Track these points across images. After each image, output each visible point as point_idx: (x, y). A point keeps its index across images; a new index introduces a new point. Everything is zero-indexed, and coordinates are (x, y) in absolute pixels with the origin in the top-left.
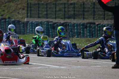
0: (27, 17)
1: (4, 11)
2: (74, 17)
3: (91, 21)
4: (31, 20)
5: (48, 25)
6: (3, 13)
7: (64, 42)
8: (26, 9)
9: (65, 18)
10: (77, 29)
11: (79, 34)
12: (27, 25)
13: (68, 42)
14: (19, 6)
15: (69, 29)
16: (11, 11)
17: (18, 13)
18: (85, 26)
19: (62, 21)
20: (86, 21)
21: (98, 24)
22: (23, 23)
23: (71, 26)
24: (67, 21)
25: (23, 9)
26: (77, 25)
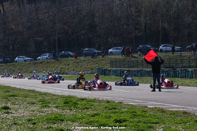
0: (111, 67)
1: (100, 64)
2: (133, 67)
3: (141, 69)
4: (112, 69)
5: (120, 71)
6: (99, 66)
7: (128, 78)
8: (110, 63)
9: (129, 68)
10: (135, 73)
11: (135, 75)
12: (111, 71)
13: (130, 78)
14: (107, 62)
16: (103, 65)
17: (106, 65)
18: (138, 71)
19: (127, 69)
20: (139, 69)
22: (109, 70)
23: (131, 72)
24: (130, 69)
26: (135, 71)
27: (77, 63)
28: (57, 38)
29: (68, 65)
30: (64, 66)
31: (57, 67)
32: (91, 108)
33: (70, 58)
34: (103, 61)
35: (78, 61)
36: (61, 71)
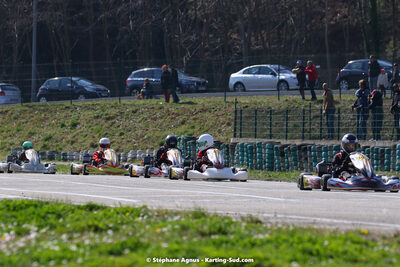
0: (235, 136)
1: (193, 127)
4: (241, 141)
5: (271, 149)
6: (191, 131)
8: (233, 123)
10: (326, 156)
12: (233, 150)
14: (222, 119)
15: (311, 157)
16: (206, 128)
17: (220, 131)
19: (298, 142)
21: (365, 147)
22: (227, 146)
23: (314, 151)
25: (229, 124)
26: (326, 149)
27: (108, 119)
28: (34, 26)
29: (74, 125)
30: (57, 132)
31: (32, 134)
32: (115, 230)
33: (81, 102)
34: (207, 114)
35: (113, 112)
36: (44, 146)
